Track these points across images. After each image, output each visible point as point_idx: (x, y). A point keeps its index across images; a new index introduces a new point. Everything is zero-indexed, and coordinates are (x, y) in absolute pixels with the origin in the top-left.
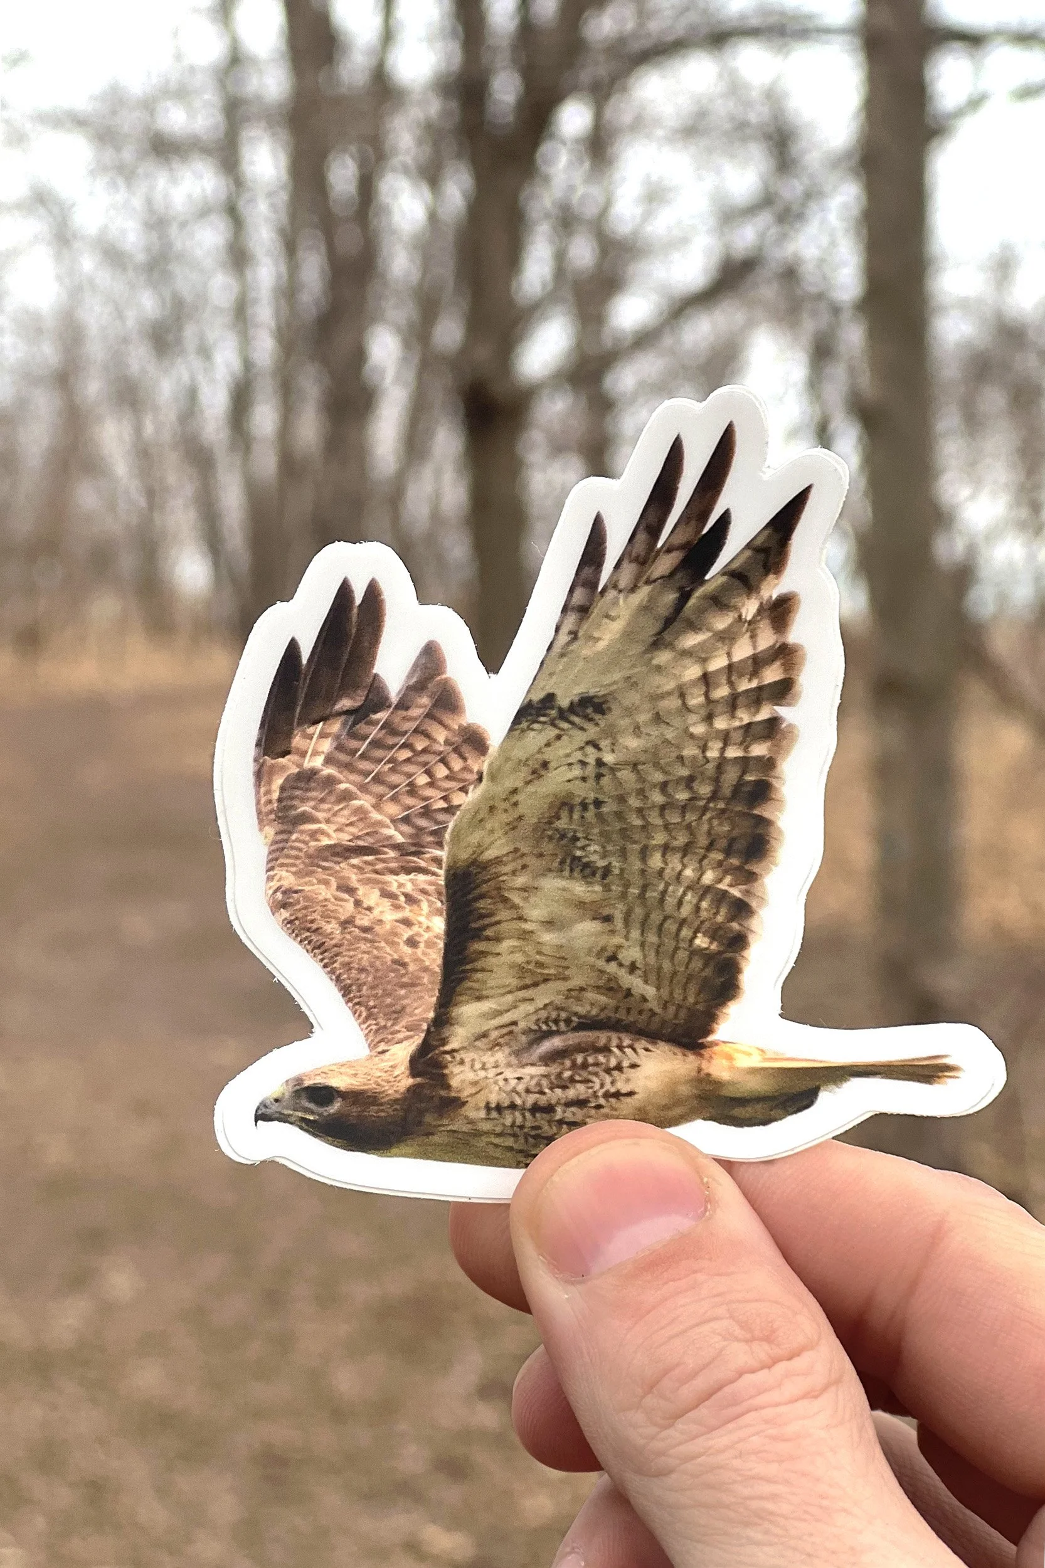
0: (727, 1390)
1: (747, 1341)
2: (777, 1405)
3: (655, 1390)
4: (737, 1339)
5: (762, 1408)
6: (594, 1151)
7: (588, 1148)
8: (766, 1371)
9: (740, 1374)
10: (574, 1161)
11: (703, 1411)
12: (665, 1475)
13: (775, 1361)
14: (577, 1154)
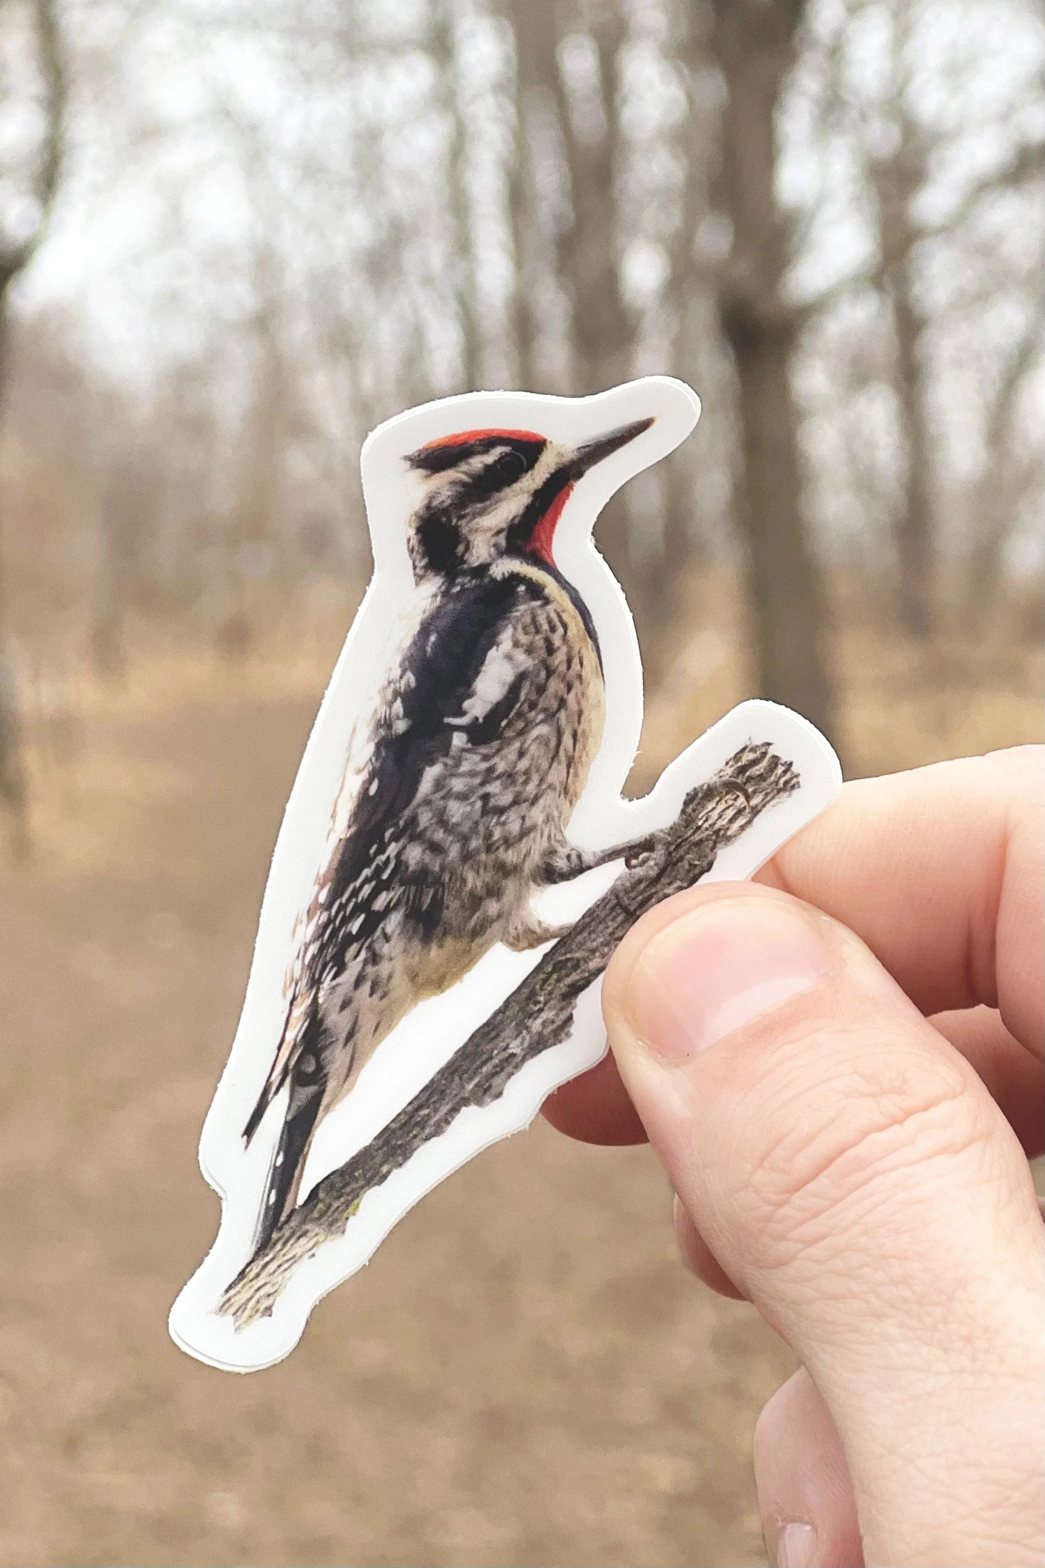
0: (850, 1154)
1: (873, 1095)
2: (910, 1164)
3: (766, 1164)
4: (862, 1095)
5: (892, 1170)
6: (692, 915)
7: (684, 913)
8: (896, 1127)
9: (866, 1134)
10: (670, 929)
11: (822, 1181)
12: (785, 1264)
13: (909, 1113)
14: (673, 920)
